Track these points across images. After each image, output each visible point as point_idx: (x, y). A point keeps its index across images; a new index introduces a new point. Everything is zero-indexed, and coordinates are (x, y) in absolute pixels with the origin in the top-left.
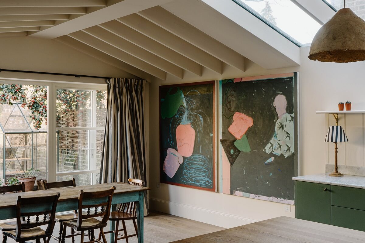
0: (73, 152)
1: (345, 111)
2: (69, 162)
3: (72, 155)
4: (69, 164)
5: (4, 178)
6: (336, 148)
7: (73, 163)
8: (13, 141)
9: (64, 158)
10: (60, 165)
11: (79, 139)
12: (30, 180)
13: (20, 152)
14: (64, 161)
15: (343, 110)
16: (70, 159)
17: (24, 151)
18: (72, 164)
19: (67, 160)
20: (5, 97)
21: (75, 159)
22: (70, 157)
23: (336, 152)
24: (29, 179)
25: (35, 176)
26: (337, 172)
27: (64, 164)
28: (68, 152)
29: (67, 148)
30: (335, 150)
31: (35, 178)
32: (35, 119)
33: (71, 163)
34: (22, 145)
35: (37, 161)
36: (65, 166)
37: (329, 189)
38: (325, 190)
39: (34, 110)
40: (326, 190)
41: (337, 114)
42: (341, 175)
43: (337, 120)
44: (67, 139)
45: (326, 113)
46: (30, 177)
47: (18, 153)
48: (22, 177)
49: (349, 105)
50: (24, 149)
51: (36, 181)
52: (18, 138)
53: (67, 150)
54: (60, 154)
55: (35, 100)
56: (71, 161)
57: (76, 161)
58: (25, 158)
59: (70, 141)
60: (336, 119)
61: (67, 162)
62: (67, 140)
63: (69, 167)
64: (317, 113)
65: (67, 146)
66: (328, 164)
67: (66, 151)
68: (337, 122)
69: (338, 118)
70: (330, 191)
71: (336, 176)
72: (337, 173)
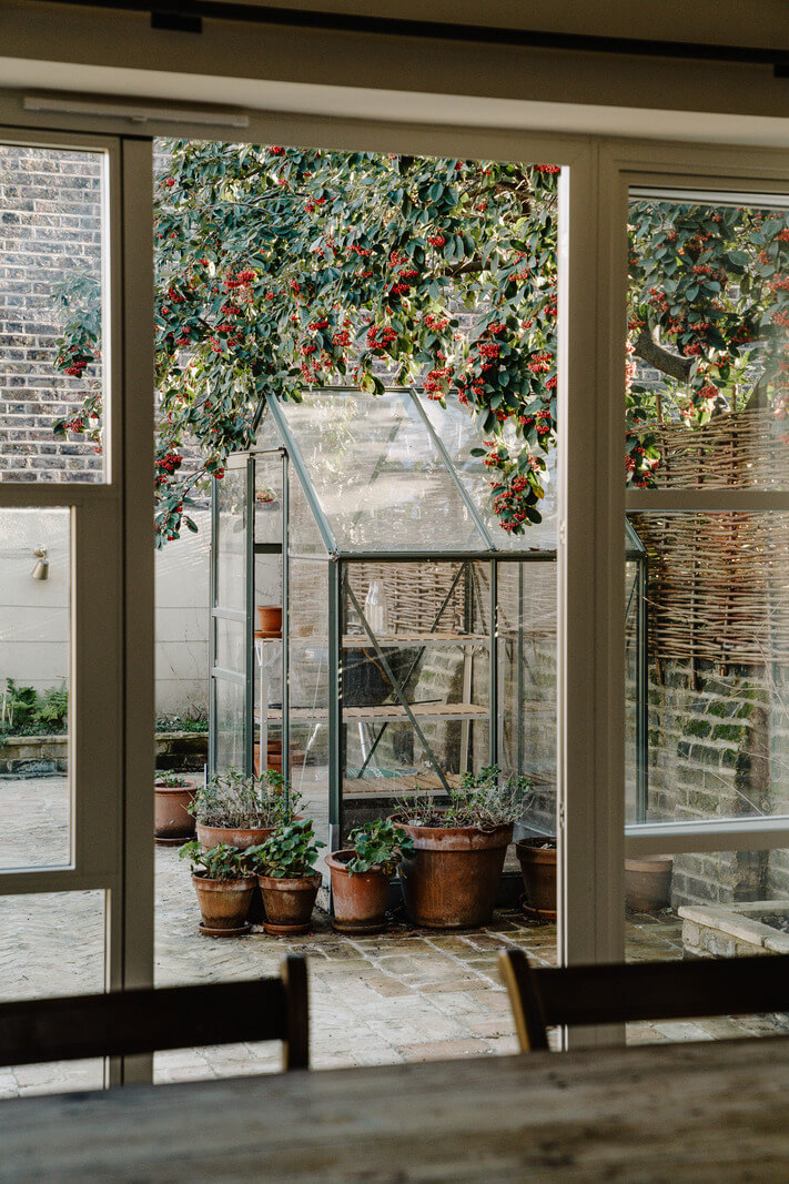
0: (731, 677)
2: (707, 743)
3: (726, 700)
4: (713, 755)
5: (332, 821)
7: (734, 746)
8: (405, 611)
9: (677, 713)
10: (655, 753)
11: (772, 594)
12: (476, 839)
13: (439, 670)
14: (675, 732)
16: (715, 720)
17: (460, 668)
18: (729, 756)
19: (699, 729)
20: (333, 331)
21: (744, 722)
22: (717, 709)
24: (471, 833)
25: (508, 820)
27: (680, 755)
28: (706, 675)
29: (696, 651)
31: (508, 829)
32: (501, 466)
33: (722, 745)
34: (448, 636)
35: (527, 723)
36: (682, 762)
39: (494, 408)
44: (693, 596)
46: (478, 825)
47: (429, 676)
48: (433, 820)
50: (460, 657)
51: (511, 850)
52: (430, 596)
53: (700, 664)
54: (651, 686)
55: (500, 343)
56: (723, 732)
57: (756, 737)
58: (464, 709)
59: (715, 608)
61: (693, 740)
62: (696, 601)
63: (710, 769)
65: (696, 643)
67: (689, 671)
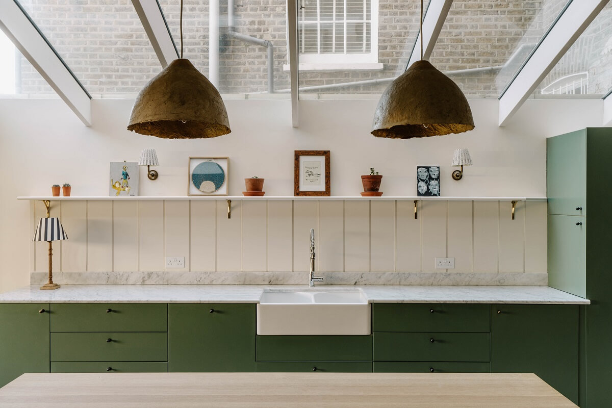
1: (62, 196)
6: (51, 249)
15: (58, 195)
23: (51, 254)
26: (51, 282)
30: (48, 252)
37: (48, 309)
38: (41, 312)
40: (43, 311)
41: (49, 201)
42: (57, 286)
43: (49, 208)
45: (30, 199)
49: (67, 188)
60: (47, 207)
64: (18, 199)
66: (34, 272)
68: (49, 212)
69: (50, 206)
70: (49, 312)
71: (51, 288)
72: (52, 285)
